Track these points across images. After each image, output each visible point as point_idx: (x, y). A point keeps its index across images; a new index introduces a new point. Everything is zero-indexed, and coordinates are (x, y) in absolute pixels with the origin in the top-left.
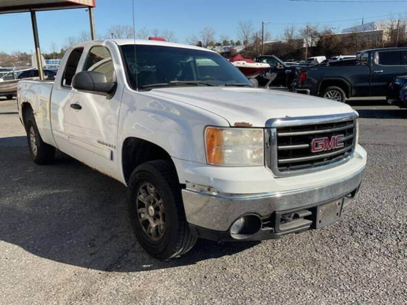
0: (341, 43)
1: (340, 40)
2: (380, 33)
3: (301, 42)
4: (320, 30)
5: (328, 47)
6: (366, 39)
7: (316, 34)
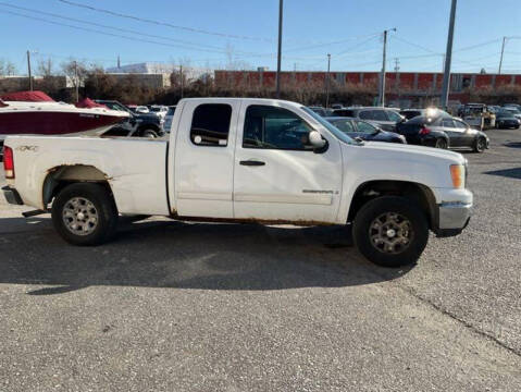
0: (117, 86)
1: (115, 82)
2: (159, 78)
3: (62, 80)
4: (89, 68)
5: (102, 89)
6: (147, 84)
7: (84, 72)
